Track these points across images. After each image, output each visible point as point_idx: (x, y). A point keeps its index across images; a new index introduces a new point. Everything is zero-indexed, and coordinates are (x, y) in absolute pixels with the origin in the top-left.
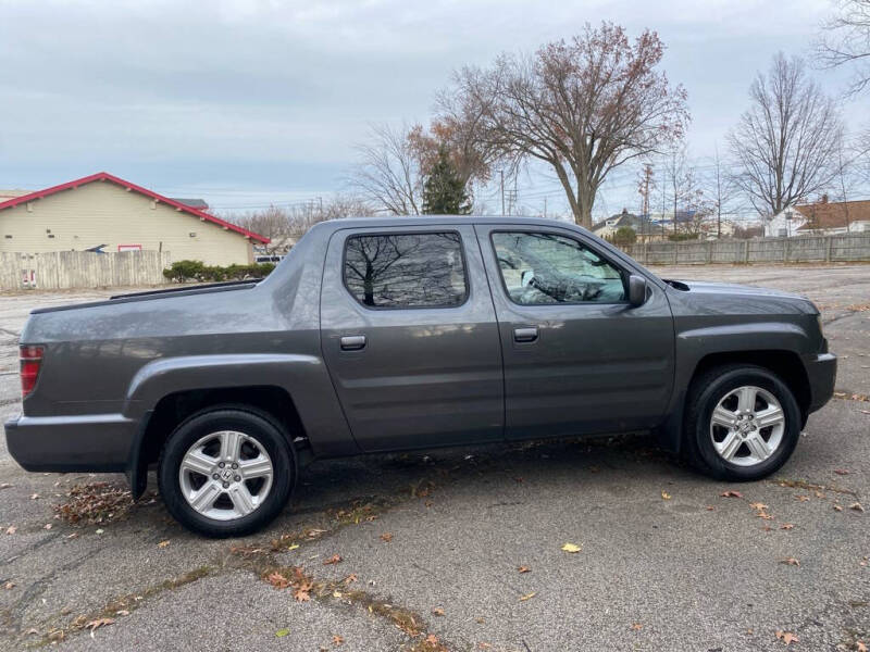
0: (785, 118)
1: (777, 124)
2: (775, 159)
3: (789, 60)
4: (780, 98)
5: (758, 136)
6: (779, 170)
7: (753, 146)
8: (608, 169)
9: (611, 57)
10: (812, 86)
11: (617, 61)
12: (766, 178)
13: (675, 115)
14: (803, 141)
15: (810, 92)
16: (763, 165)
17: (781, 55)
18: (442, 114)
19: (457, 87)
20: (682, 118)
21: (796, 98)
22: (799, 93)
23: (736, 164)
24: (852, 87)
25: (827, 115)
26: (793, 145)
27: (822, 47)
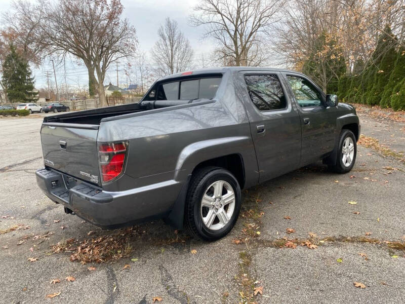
0: (172, 46)
1: (169, 48)
2: (170, 63)
3: (172, 22)
4: (169, 37)
5: (163, 53)
6: (172, 68)
7: (161, 57)
8: (109, 63)
9: (99, 8)
10: (181, 34)
11: (102, 11)
12: (167, 71)
13: (131, 40)
14: (179, 56)
15: (180, 36)
16: (165, 65)
17: (169, 18)
18: (8, 25)
19: (16, 11)
20: (135, 41)
21: (175, 38)
22: (176, 36)
23: (154, 64)
24: (204, 35)
25: (187, 46)
26: (176, 57)
27: (193, 17)
